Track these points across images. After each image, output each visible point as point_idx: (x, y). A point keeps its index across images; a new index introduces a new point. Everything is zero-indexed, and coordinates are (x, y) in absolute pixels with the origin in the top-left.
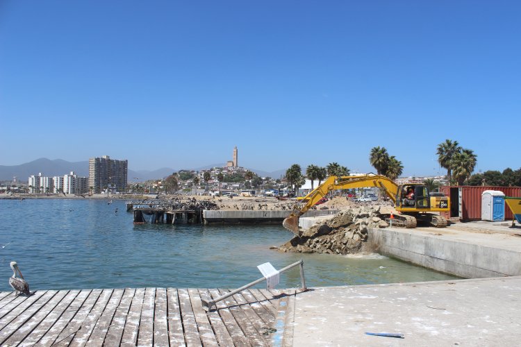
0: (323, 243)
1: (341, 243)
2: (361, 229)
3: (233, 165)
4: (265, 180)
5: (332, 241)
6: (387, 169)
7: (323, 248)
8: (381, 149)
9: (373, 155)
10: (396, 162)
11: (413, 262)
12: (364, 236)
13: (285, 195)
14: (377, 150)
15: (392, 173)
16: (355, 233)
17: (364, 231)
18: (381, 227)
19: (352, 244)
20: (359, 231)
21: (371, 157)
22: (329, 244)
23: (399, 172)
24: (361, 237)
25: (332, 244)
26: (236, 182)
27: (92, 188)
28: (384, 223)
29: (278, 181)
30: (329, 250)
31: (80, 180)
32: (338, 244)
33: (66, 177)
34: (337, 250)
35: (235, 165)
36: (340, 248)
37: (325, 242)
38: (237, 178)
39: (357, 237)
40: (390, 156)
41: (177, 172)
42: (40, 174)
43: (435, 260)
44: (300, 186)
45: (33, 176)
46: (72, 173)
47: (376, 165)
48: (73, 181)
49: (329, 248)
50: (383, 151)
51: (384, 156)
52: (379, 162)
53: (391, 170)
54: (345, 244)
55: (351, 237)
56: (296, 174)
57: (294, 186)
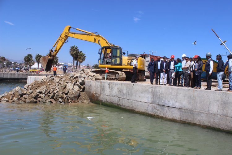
0: (46, 93)
1: (62, 93)
2: (80, 81)
4: (13, 63)
5: (55, 92)
6: (78, 57)
7: (46, 98)
8: (75, 47)
9: (71, 49)
10: (82, 54)
11: (137, 110)
12: (82, 87)
13: (23, 69)
14: (73, 47)
15: (80, 59)
16: (74, 84)
17: (83, 83)
18: (96, 79)
19: (73, 94)
20: (78, 83)
21: (70, 50)
22: (52, 94)
23: (84, 59)
24: (80, 88)
25: (55, 94)
28: (99, 76)
29: (21, 64)
30: (52, 100)
32: (61, 94)
34: (60, 100)
36: (62, 98)
37: (49, 92)
39: (76, 88)
40: (79, 51)
43: (166, 108)
44: (32, 66)
47: (72, 55)
49: (53, 97)
50: (76, 48)
51: (77, 50)
52: (74, 54)
53: (80, 58)
54: (66, 94)
55: (71, 88)
56: (30, 59)
57: (28, 66)
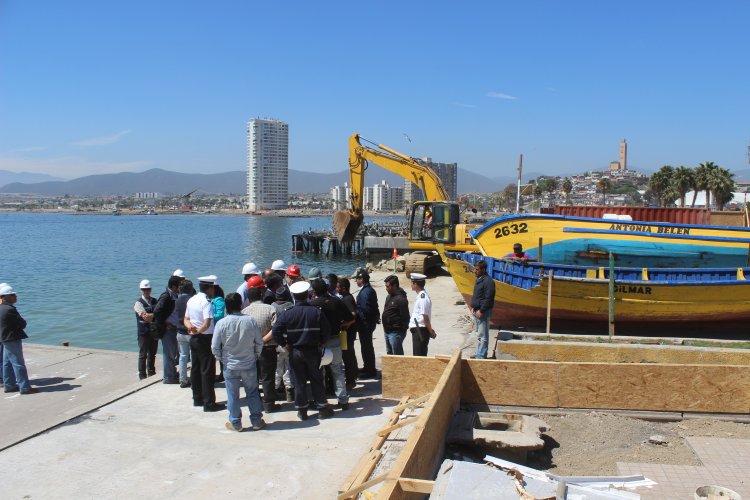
3: (620, 168)
26: (621, 193)
27: (407, 202)
31: (394, 191)
33: (376, 187)
35: (623, 167)
38: (623, 188)
41: (536, 179)
42: (346, 184)
45: (337, 187)
46: (383, 183)
48: (385, 193)
